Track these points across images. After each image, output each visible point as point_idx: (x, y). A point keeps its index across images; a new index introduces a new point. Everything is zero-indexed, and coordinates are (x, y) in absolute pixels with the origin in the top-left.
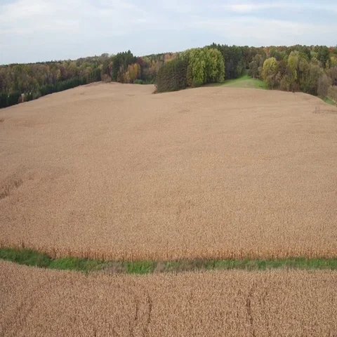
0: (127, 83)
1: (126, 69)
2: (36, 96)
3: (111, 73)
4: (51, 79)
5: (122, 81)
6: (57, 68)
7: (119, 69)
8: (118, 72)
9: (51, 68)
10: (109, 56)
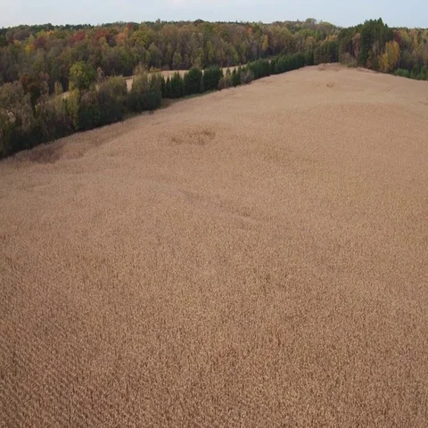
0: (382, 72)
1: (382, 48)
2: (246, 77)
3: (356, 53)
4: (254, 49)
5: (376, 68)
6: (261, 33)
7: (370, 48)
8: (369, 53)
9: (254, 31)
10: (317, 23)
